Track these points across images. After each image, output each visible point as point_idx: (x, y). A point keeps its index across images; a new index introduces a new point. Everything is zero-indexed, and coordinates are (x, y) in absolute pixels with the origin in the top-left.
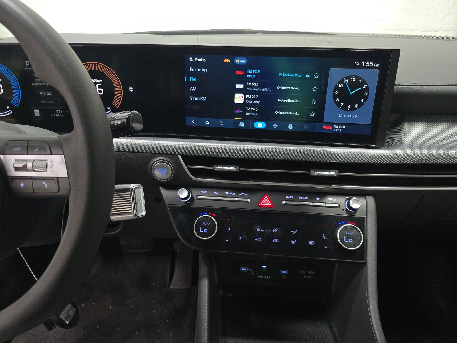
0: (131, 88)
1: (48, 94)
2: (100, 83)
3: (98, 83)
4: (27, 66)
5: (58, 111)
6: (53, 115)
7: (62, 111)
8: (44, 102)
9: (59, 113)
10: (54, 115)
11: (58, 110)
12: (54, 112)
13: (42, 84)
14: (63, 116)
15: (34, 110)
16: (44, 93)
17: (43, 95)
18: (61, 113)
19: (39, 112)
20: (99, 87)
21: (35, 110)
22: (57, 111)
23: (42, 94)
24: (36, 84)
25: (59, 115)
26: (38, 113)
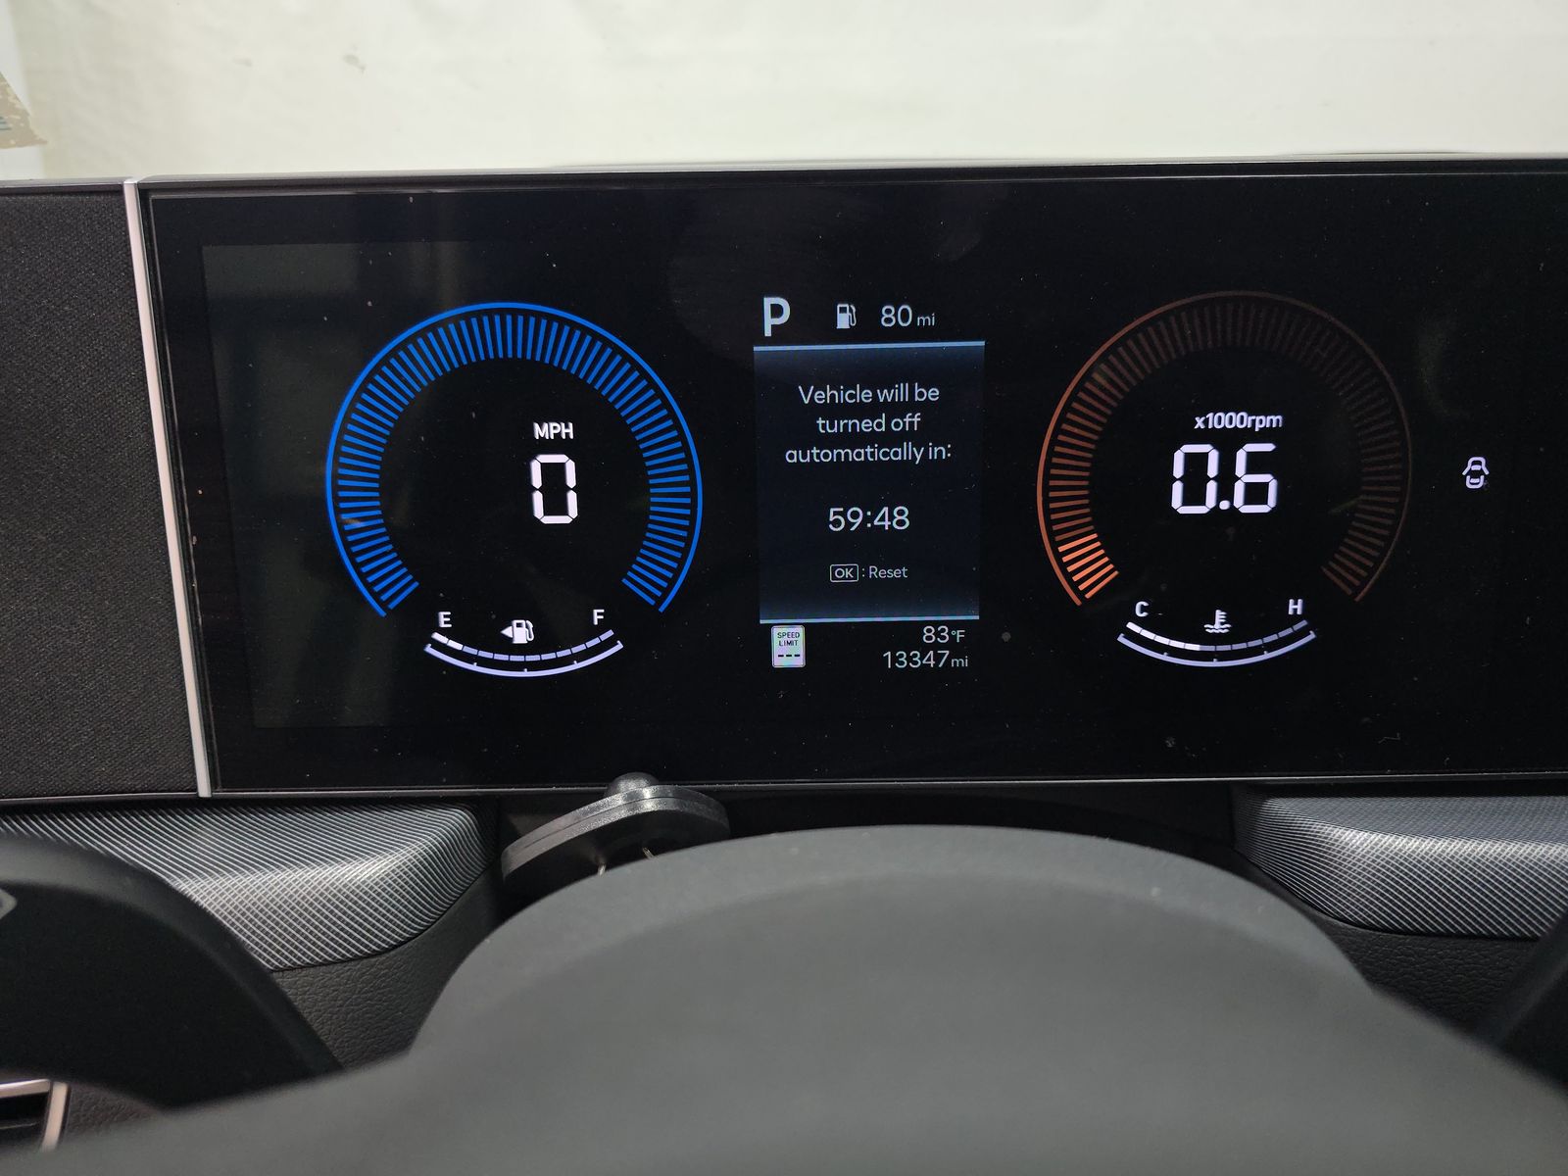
0: (1477, 463)
1: (884, 519)
2: (1264, 436)
3: (1250, 435)
4: (768, 333)
5: (937, 634)
6: (895, 659)
7: (959, 634)
8: (848, 573)
9: (936, 646)
10: (905, 660)
11: (936, 624)
12: (909, 637)
13: (852, 456)
14: (965, 663)
15: (771, 626)
16: (855, 515)
17: (849, 524)
18: (951, 645)
19: (801, 640)
20: (1255, 463)
21: (776, 631)
22: (928, 635)
23: (843, 519)
24: (815, 451)
25: (938, 658)
26: (800, 647)
